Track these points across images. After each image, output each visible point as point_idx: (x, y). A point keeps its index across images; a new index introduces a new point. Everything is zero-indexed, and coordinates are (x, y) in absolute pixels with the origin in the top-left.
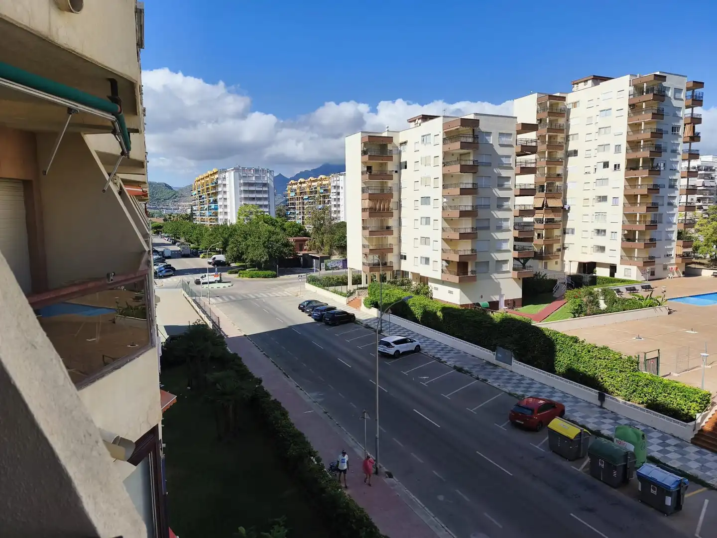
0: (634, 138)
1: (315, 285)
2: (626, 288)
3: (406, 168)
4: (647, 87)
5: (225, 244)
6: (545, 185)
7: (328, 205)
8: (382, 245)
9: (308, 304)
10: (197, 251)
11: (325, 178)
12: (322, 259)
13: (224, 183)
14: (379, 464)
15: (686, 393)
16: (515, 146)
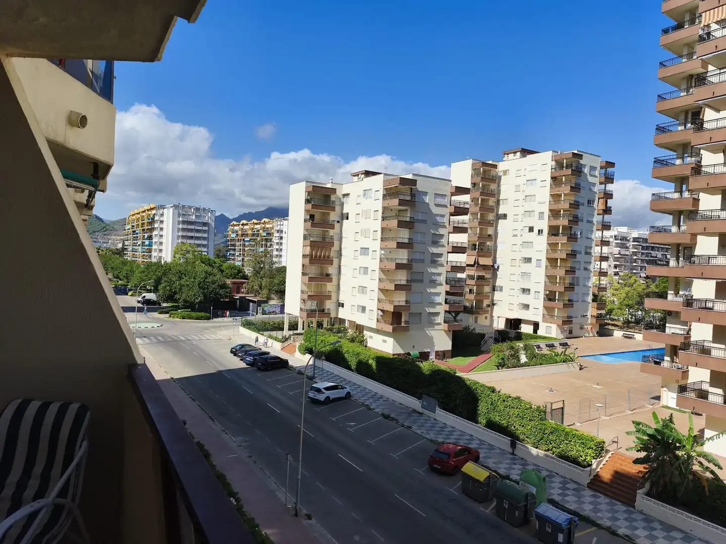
0: (555, 207)
1: (249, 329)
2: (546, 345)
3: (347, 219)
4: (566, 163)
5: (158, 282)
6: (477, 244)
7: (270, 249)
8: (321, 292)
9: (241, 348)
10: (126, 288)
11: (269, 222)
12: (259, 303)
13: (161, 219)
14: (299, 506)
15: (584, 440)
16: (449, 206)
